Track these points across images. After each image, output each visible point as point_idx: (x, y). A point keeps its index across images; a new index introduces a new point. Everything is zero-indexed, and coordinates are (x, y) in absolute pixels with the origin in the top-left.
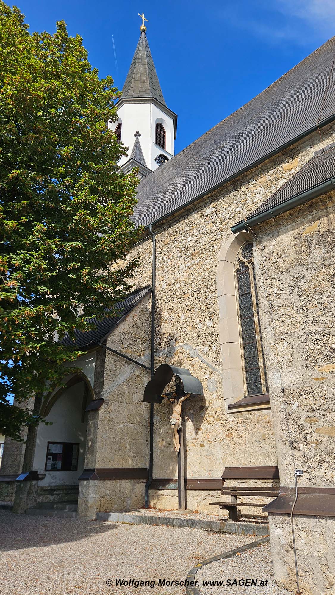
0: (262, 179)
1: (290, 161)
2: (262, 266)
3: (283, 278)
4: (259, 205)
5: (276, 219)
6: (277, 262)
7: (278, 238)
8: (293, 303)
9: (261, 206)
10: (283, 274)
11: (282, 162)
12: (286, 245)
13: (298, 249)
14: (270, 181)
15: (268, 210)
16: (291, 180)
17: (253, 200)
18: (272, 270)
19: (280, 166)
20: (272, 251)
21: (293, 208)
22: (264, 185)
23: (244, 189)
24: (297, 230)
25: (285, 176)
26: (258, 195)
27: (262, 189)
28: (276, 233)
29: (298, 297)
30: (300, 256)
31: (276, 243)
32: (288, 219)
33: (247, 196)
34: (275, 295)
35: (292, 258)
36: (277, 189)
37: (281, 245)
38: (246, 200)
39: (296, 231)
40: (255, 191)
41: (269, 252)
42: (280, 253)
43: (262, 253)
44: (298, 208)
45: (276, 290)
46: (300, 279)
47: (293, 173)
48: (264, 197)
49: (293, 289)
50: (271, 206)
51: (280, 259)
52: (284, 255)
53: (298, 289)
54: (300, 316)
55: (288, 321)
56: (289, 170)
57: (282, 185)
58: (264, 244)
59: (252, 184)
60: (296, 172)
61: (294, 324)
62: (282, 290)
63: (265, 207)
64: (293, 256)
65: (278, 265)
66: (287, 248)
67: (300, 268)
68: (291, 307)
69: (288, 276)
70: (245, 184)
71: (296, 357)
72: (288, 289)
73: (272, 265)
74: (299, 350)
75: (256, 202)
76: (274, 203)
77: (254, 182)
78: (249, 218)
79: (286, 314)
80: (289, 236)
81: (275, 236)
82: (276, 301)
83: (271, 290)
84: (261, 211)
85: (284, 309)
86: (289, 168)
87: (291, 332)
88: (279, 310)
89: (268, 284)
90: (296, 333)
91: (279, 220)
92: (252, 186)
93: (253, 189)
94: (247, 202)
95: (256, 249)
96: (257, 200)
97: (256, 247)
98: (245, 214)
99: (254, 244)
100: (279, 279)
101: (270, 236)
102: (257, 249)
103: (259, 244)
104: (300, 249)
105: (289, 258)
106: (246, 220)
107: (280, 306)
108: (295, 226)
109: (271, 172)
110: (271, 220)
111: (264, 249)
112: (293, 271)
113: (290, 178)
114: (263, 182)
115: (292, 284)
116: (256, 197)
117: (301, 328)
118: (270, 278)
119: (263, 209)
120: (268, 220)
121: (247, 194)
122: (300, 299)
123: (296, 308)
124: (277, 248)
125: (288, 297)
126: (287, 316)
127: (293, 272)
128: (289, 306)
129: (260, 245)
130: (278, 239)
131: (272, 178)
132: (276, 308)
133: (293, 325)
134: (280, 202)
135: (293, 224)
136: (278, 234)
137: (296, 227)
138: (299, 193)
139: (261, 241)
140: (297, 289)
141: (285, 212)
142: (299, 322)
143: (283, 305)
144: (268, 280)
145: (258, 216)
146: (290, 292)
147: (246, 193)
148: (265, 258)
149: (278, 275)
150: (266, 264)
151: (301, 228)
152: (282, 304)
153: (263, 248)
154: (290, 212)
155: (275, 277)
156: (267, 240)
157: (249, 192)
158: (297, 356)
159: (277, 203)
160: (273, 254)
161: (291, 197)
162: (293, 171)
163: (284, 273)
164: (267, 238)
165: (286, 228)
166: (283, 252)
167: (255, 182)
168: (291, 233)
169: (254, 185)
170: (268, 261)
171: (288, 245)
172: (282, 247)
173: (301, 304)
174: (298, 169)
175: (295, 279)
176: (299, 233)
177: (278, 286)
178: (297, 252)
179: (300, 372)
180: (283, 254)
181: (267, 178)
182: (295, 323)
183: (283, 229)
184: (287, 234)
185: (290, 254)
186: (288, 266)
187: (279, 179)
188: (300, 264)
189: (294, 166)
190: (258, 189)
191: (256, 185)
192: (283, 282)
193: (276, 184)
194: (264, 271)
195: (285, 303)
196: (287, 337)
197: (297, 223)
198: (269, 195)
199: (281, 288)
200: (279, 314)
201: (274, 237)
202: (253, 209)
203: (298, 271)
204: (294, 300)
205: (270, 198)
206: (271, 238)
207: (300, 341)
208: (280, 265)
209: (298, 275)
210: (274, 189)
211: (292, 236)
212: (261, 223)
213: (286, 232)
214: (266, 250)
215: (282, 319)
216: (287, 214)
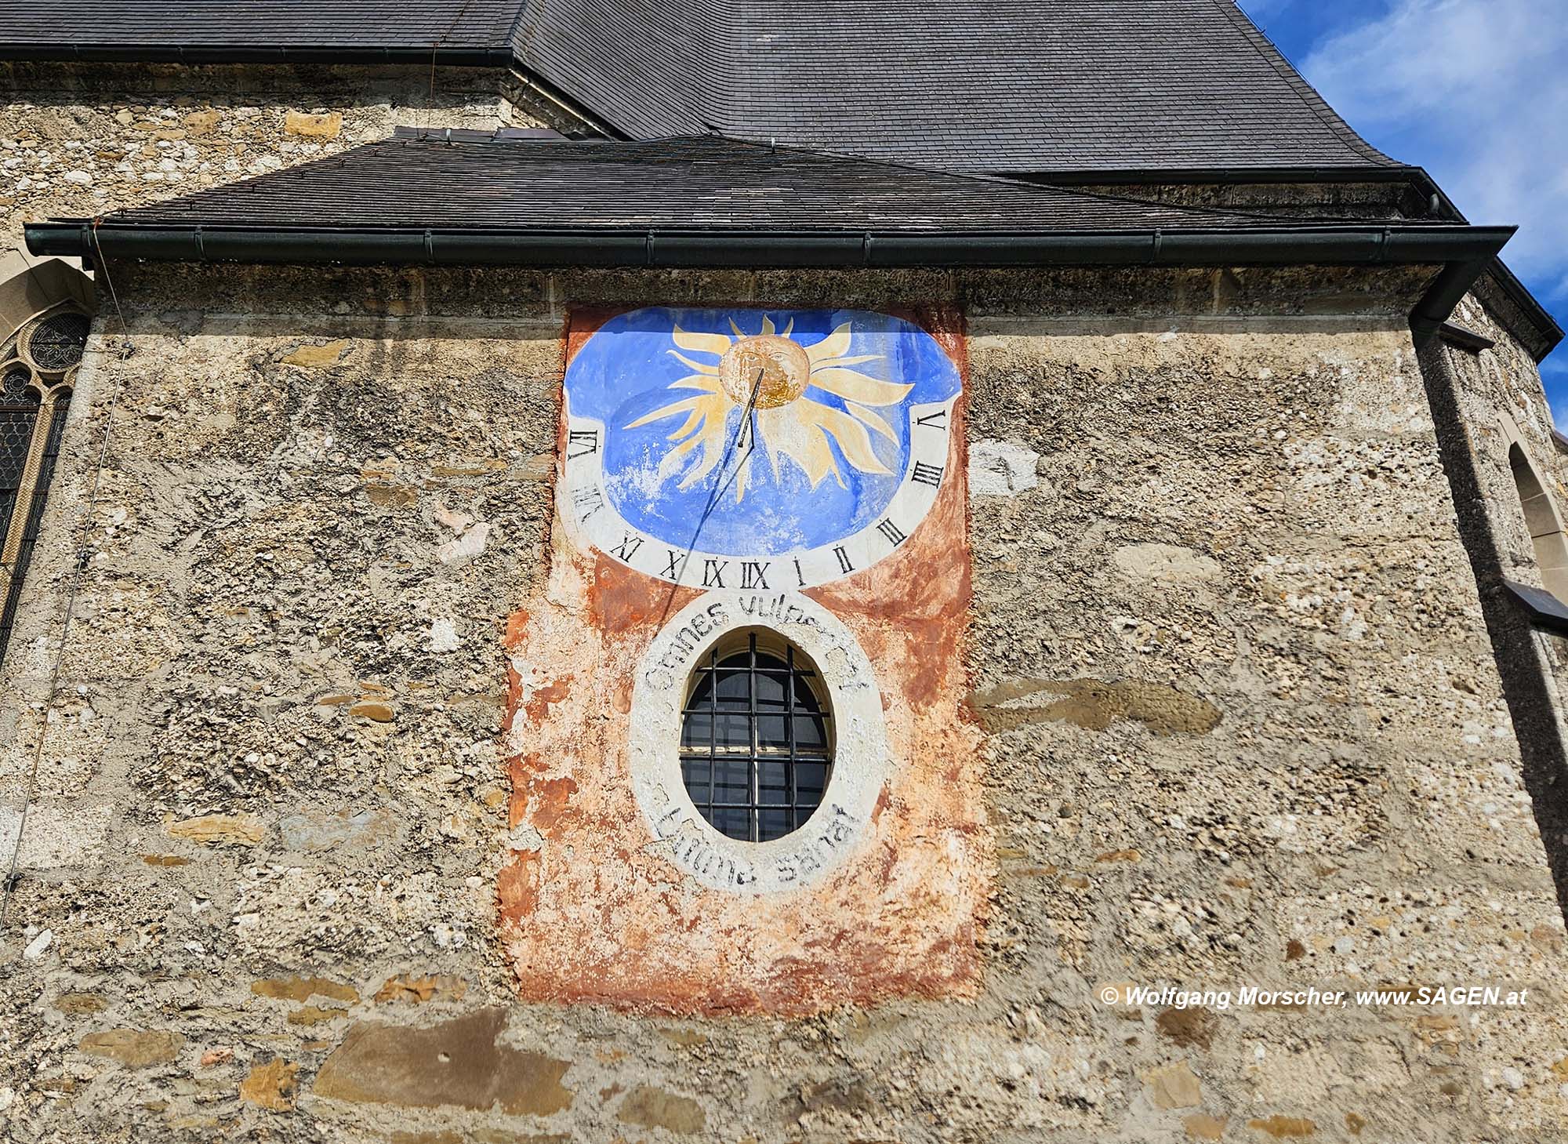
0: (202, 117)
1: (315, 111)
2: (98, 411)
3: (163, 482)
4: (160, 198)
5: (208, 273)
6: (161, 418)
7: (193, 339)
8: (167, 577)
9: (172, 204)
10: (167, 469)
11: (289, 98)
12: (214, 374)
13: (249, 403)
14: (226, 140)
15: (193, 229)
16: (299, 172)
17: (145, 171)
18: (134, 441)
19: (279, 108)
20: (156, 373)
21: (282, 264)
22: (203, 141)
23: (124, 116)
24: (269, 340)
25: (285, 147)
26: (168, 164)
27: (190, 151)
28: (193, 317)
29: (191, 562)
30: (249, 431)
31: (180, 352)
32: (252, 291)
33: (129, 146)
34: (111, 531)
35: (219, 426)
36: (244, 178)
37: (197, 366)
38: (120, 159)
39: (265, 343)
40: (162, 144)
41: (143, 372)
42: (183, 391)
43: (118, 366)
44: (295, 271)
45: (120, 515)
46: (221, 504)
47: (311, 151)
48: (188, 179)
49: (184, 529)
50: (209, 222)
51: (175, 414)
52: (193, 405)
53: (204, 537)
54: (174, 631)
55: (127, 636)
56: (303, 138)
57: (263, 171)
58: (136, 340)
59: (163, 116)
60: (322, 156)
61: (144, 653)
62: (143, 522)
63: (185, 215)
64: (226, 421)
65: (161, 429)
66: (216, 385)
67: (233, 470)
68: (156, 591)
69: (182, 481)
70: (133, 99)
71: (106, 771)
72: (168, 525)
73: (139, 421)
74: (127, 747)
75: (153, 184)
76: (221, 214)
77: (169, 112)
78: (108, 223)
79: (130, 609)
80: (235, 349)
81: (186, 327)
82: (106, 555)
83: (106, 509)
84: (166, 222)
85: (128, 590)
86: (306, 130)
87: (121, 678)
88: (106, 590)
89: (101, 483)
90: (138, 688)
91: (220, 281)
92: (158, 121)
93: (158, 133)
94: (121, 166)
95: (98, 343)
96: (160, 176)
97: (101, 337)
98: (100, 205)
99: (100, 323)
100: (145, 481)
101: (168, 320)
102: (104, 347)
103: (116, 331)
104: (256, 408)
105: (207, 422)
106: (99, 227)
107: (116, 577)
108: (265, 323)
109: (241, 112)
110: (191, 269)
111: (127, 357)
112: (207, 469)
113: (297, 162)
114: (203, 130)
115: (189, 512)
116: (161, 166)
117: (162, 673)
118: (114, 463)
119: (173, 214)
120: (179, 261)
121: (128, 139)
122: (198, 571)
123: (172, 599)
124: (178, 371)
125: (156, 554)
126: (129, 620)
127: (206, 473)
128: (150, 586)
129: (120, 338)
130: (193, 341)
131: (236, 131)
132: (99, 579)
133: (138, 655)
134: (243, 222)
135: (262, 316)
136: (201, 325)
137: (268, 330)
138: (315, 224)
139: (125, 322)
140: (198, 535)
141: (251, 262)
142: (165, 652)
143: (131, 574)
144: (103, 471)
145: (149, 234)
146: (171, 539)
147: (128, 134)
148: (122, 389)
149: (148, 467)
150: (118, 413)
151: (283, 340)
152: (127, 571)
153: (126, 351)
154: (269, 272)
155: (134, 467)
156: (152, 330)
157: (142, 135)
158: (115, 767)
159: (232, 223)
160: (156, 387)
161: (283, 224)
162: (315, 147)
163: (174, 467)
164: (152, 321)
165: (234, 316)
166: (196, 393)
167: (174, 114)
168: (244, 340)
169: (166, 123)
170: (128, 401)
171: (222, 377)
172: (196, 376)
173: (193, 590)
174: (331, 149)
175: (203, 499)
176: (272, 350)
177: (134, 501)
178: (242, 412)
179: (103, 826)
180: (192, 402)
181: (219, 124)
182: (151, 649)
183: (223, 316)
184: (230, 339)
185: (216, 410)
186: (196, 448)
187: (263, 148)
188: (239, 455)
189: (323, 132)
190: (176, 143)
191: (174, 124)
192: (156, 494)
193: (244, 162)
194: (99, 435)
195: (138, 569)
196: (102, 692)
197: (277, 317)
198: (210, 182)
199: (142, 514)
200: (103, 604)
201: (180, 330)
202: (132, 203)
203: (223, 475)
204: (178, 572)
205: (210, 194)
206: (168, 330)
207: (145, 718)
208: (169, 435)
209: (218, 490)
210: (234, 170)
211: (246, 353)
212: (150, 260)
213: (228, 332)
214: (134, 362)
215: (108, 624)
216: (251, 274)
